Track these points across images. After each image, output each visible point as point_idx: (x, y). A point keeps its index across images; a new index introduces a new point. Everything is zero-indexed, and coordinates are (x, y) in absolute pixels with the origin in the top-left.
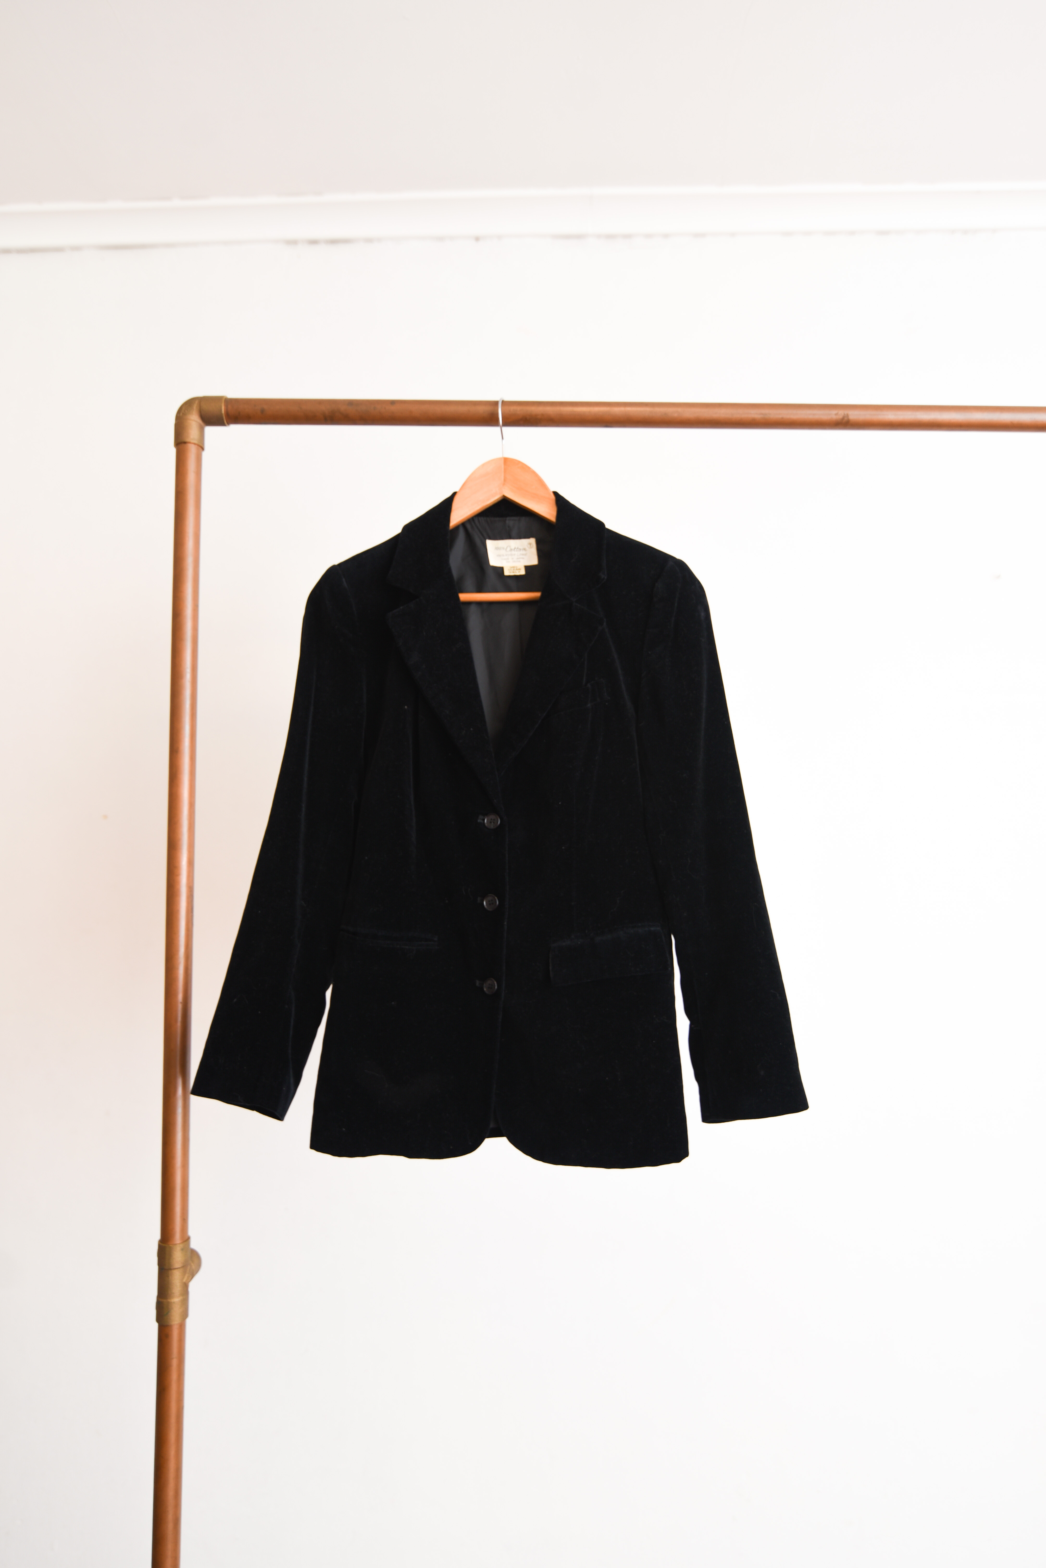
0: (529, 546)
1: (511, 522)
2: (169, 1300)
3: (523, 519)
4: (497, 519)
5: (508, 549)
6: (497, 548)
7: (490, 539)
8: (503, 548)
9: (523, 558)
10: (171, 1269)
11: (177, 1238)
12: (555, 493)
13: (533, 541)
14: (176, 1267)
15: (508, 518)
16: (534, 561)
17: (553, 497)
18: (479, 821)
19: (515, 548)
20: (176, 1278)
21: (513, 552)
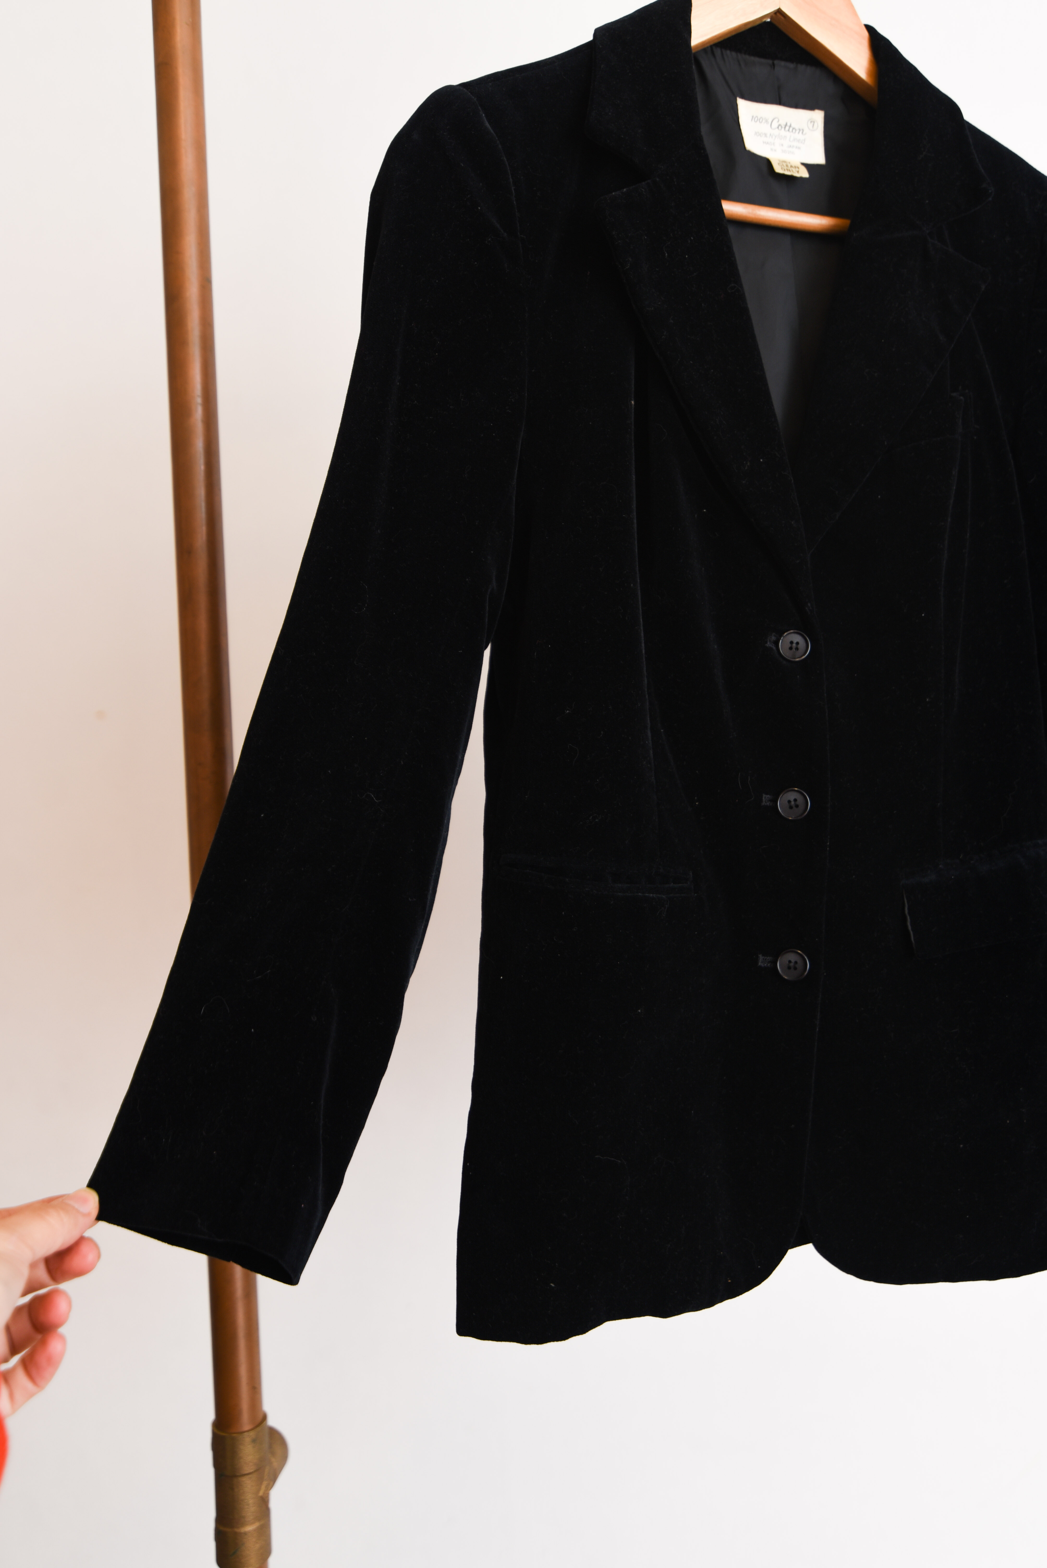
0: (810, 125)
1: (783, 68)
2: (237, 1530)
3: (802, 68)
4: (757, 59)
5: (775, 124)
6: (755, 119)
7: (743, 97)
8: (767, 121)
9: (799, 148)
10: (236, 1476)
11: (245, 1422)
12: (869, 28)
13: (818, 116)
14: (247, 1472)
15: (776, 62)
16: (819, 158)
17: (866, 34)
18: (769, 644)
19: (786, 125)
20: (248, 1488)
21: (783, 132)
